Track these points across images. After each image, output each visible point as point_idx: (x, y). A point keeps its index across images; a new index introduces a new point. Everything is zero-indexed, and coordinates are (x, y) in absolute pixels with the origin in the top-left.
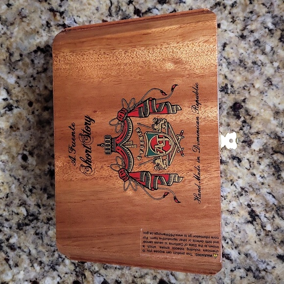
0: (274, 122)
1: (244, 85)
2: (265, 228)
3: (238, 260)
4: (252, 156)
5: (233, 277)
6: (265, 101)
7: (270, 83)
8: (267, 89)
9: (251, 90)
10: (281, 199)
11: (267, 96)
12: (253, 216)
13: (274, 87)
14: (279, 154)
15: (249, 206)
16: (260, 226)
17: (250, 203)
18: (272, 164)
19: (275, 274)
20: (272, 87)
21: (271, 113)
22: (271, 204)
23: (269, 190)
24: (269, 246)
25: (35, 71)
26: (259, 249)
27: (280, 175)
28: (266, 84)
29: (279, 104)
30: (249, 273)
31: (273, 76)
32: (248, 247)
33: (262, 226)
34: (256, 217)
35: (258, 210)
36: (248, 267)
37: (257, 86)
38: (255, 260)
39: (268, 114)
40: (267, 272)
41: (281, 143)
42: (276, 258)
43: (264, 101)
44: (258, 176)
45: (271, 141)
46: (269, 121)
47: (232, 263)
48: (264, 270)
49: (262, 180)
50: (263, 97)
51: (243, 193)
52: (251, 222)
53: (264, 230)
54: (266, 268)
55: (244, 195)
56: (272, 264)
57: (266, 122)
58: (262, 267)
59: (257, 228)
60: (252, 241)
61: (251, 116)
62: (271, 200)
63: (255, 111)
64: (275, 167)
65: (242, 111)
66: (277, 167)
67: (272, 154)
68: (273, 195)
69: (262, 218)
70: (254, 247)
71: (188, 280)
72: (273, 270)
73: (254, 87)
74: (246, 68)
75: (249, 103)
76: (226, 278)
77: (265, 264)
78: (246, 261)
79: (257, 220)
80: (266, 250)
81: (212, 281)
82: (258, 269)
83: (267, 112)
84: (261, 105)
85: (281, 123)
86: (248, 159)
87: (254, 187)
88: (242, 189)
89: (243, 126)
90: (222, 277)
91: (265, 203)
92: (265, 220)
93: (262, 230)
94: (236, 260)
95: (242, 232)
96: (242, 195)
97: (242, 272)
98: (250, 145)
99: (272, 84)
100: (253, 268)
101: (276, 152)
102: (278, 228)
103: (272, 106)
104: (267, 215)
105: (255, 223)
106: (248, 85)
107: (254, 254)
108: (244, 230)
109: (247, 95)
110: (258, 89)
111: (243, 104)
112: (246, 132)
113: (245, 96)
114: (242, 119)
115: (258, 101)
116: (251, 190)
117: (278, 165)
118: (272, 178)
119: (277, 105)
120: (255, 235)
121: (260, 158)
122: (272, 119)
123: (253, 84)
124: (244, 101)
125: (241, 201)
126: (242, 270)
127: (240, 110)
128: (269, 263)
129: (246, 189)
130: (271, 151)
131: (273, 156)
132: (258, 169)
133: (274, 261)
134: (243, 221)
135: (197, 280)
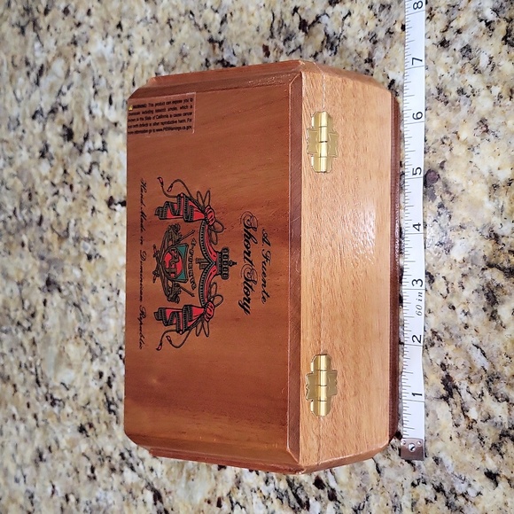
0: (490, 206)
1: (442, 136)
2: (466, 414)
3: (423, 467)
4: (452, 272)
5: (414, 497)
6: (475, 166)
7: (485, 129)
8: (478, 139)
9: (453, 145)
10: (496, 360)
11: (478, 154)
12: (450, 388)
13: (491, 137)
14: (495, 269)
15: (443, 366)
16: (459, 408)
17: (445, 362)
18: (483, 290)
19: (480, 506)
20: (488, 136)
21: (486, 188)
22: (479, 367)
23: (476, 341)
24: (473, 449)
26: (457, 453)
27: (496, 311)
28: (479, 132)
29: (499, 169)
30: (439, 495)
31: (490, 113)
32: (439, 445)
33: (462, 408)
34: (454, 390)
35: (458, 378)
36: (437, 484)
37: (463, 136)
38: (450, 473)
39: (479, 190)
40: (467, 500)
41: (500, 247)
42: (484, 476)
44: (459, 310)
45: (484, 242)
46: (481, 203)
47: (415, 470)
48: (463, 495)
49: (465, 319)
50: (472, 157)
51: (435, 341)
52: (445, 399)
53: (466, 416)
54: (467, 493)
55: (436, 345)
56: (477, 486)
57: (475, 205)
58: (460, 488)
59: (454, 411)
60: (446, 436)
61: (452, 196)
62: (480, 361)
63: (458, 185)
64: (487, 295)
65: (439, 184)
66: (490, 294)
67: (483, 269)
68: (482, 351)
69: (463, 392)
70: (449, 447)
71: (352, 487)
72: (477, 499)
73: (459, 138)
74: (447, 102)
75: (450, 169)
76: (405, 497)
77: (466, 484)
78: (435, 471)
79: (455, 396)
80: (468, 458)
81: (384, 497)
82: (453, 490)
83: (479, 185)
84: (469, 173)
85: (500, 207)
86: (444, 277)
87: (452, 331)
88: (434, 333)
89: (439, 214)
90: (398, 494)
91: (468, 365)
92: (467, 397)
93: (462, 416)
94: (419, 467)
95: (431, 414)
96: (433, 345)
97: (426, 491)
98: (448, 251)
99: (487, 131)
100: (446, 488)
101: (490, 266)
102: (489, 418)
103: (487, 174)
104: (472, 389)
105: (451, 400)
106: (449, 136)
107: (448, 461)
108: (434, 412)
109: (447, 154)
110: (465, 142)
111: (440, 172)
112: (443, 225)
113: (444, 157)
114: (438, 200)
115: (464, 165)
116: (447, 336)
117: (492, 292)
118: (483, 316)
119: (496, 172)
120: (451, 425)
121: (464, 275)
122: (486, 198)
123: (456, 133)
124: (442, 167)
125: (431, 357)
126: (429, 487)
127: (434, 184)
128: (472, 483)
129: (439, 334)
130: (482, 264)
131: (485, 272)
132: (459, 297)
133: (480, 481)
134: (432, 394)
135: (364, 489)
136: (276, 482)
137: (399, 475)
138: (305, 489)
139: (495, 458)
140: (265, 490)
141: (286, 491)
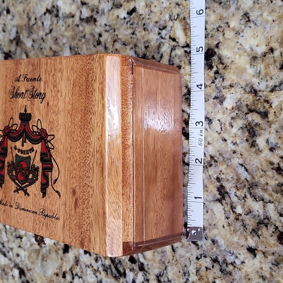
0: (251, 71)
1: (218, 26)
2: (234, 210)
3: (204, 246)
4: (224, 116)
5: (198, 266)
6: (241, 45)
7: (247, 19)
8: (243, 27)
9: (225, 31)
10: (255, 174)
11: (243, 36)
12: (223, 193)
13: (252, 24)
14: (254, 113)
15: (218, 179)
16: (229, 206)
17: (219, 176)
18: (246, 127)
19: (244, 271)
20: (249, 24)
21: (248, 59)
22: (243, 178)
23: (241, 161)
24: (239, 233)
25: (44, 33)
26: (228, 236)
27: (255, 141)
28: (243, 21)
29: (257, 46)
30: (215, 265)
31: (251, 9)
32: (215, 231)
33: (231, 207)
34: (226, 195)
35: (229, 186)
36: (214, 257)
37: (233, 24)
38: (223, 249)
39: (243, 61)
40: (235, 267)
41: (258, 98)
42: (246, 251)
43: (239, 44)
44: (229, 142)
45: (246, 96)
46: (245, 70)
47: (198, 249)
48: (232, 264)
49: (233, 147)
50: (238, 39)
51: (213, 163)
52: (220, 201)
53: (234, 212)
54: (234, 262)
55: (213, 166)
56: (241, 258)
57: (241, 71)
58: (230, 259)
59: (226, 209)
60: (220, 225)
61: (225, 65)
62: (244, 175)
63: (228, 58)
64: (249, 131)
65: (215, 58)
66: (251, 130)
67: (246, 114)
68: (245, 168)
69: (232, 196)
70: (222, 233)
71: (155, 262)
72: (242, 266)
73: (229, 26)
74: (221, 3)
75: (223, 48)
76: (191, 266)
77: (234, 257)
78: (212, 249)
79: (226, 199)
80: (235, 239)
81: (178, 267)
82: (225, 261)
83: (243, 58)
84: (236, 50)
85: (258, 71)
86: (219, 120)
87: (224, 156)
88: (212, 157)
89: (216, 79)
90: (187, 264)
91: (235, 177)
92: (235, 199)
93: (231, 212)
94: (202, 246)
95: (209, 212)
96: (211, 165)
97: (206, 262)
98: (221, 102)
99: (249, 21)
100: (220, 259)
101: (251, 111)
102: (250, 212)
103: (249, 50)
104: (238, 193)
105: (224, 202)
106: (222, 25)
107: (221, 242)
108: (212, 210)
109: (221, 38)
110: (233, 29)
111: (216, 50)
112: (218, 85)
113: (219, 40)
114: (215, 69)
115: (233, 44)
116: (221, 159)
117: (253, 128)
118: (246, 145)
119: (255, 48)
120: (223, 218)
121: (232, 118)
122: (248, 66)
123: (227, 23)
124: (217, 46)
125: (210, 173)
126: (208, 260)
127: (212, 58)
128: (238, 256)
129: (215, 158)
130: (245, 110)
131: (247, 116)
132: (229, 133)
133: (243, 254)
134: (211, 198)
135: (164, 263)
136: (103, 260)
137: (188, 252)
138: (123, 264)
139: (254, 239)
140: (95, 265)
141: (110, 266)
